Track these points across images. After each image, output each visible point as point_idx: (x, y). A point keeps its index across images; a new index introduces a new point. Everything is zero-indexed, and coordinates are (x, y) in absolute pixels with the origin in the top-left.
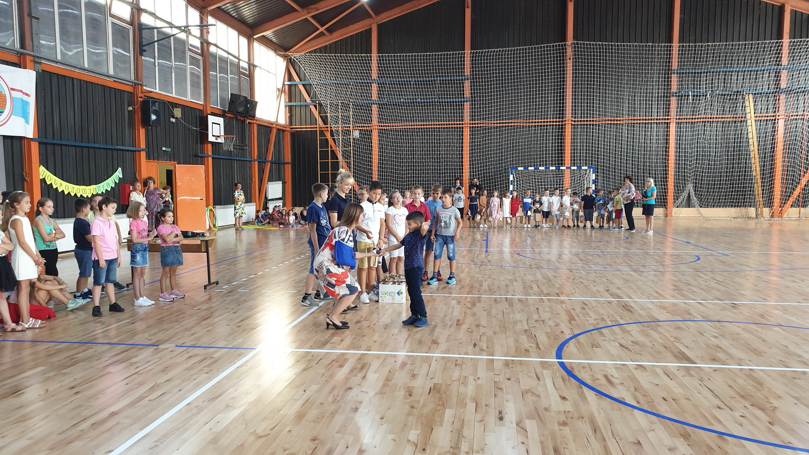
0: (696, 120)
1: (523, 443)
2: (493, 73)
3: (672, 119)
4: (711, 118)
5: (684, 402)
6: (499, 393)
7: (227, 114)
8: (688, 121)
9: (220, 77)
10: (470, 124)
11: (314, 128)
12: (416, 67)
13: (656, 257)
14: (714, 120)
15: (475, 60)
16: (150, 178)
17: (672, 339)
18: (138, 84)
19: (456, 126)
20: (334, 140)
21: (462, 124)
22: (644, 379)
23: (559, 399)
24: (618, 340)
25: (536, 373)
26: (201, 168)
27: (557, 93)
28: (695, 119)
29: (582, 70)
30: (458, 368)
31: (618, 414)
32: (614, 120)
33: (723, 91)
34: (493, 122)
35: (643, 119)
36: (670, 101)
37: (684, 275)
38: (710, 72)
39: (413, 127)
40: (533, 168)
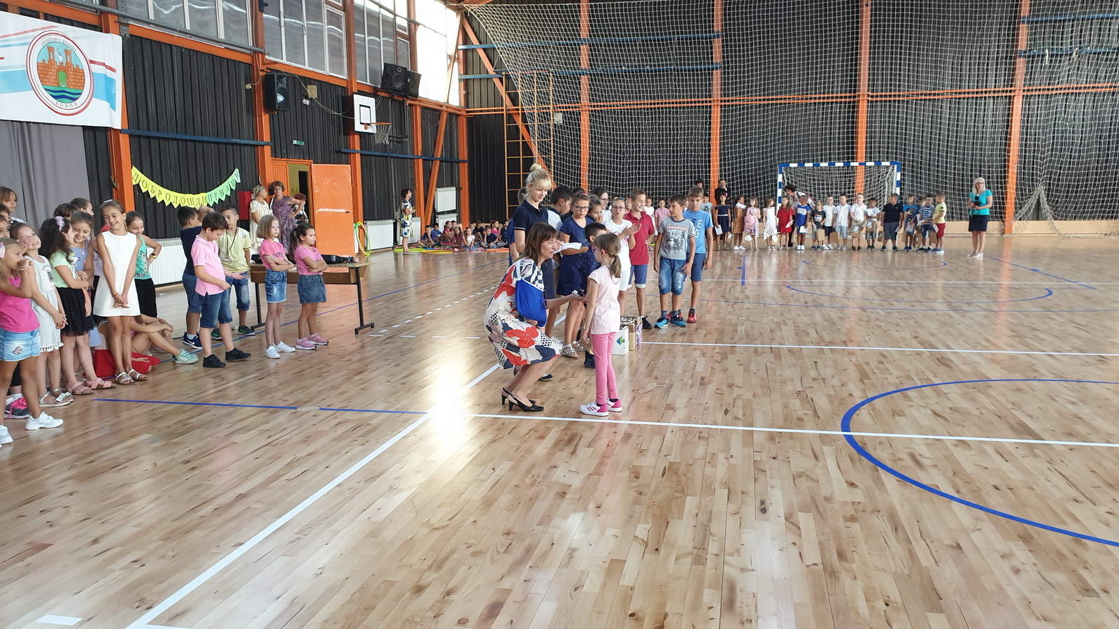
0: (1054, 92)
1: (795, 544)
2: (755, 28)
3: (1017, 91)
4: (1076, 88)
5: (1024, 492)
6: (761, 476)
7: (379, 93)
8: (1041, 93)
9: (369, 40)
10: (721, 101)
11: (499, 110)
12: (643, 20)
13: (987, 291)
14: (1082, 91)
15: (729, 9)
16: (277, 183)
17: (1009, 406)
18: (258, 52)
19: (701, 104)
20: (527, 127)
21: (710, 102)
22: (966, 460)
23: (845, 485)
24: (931, 407)
25: (813, 450)
26: (347, 168)
27: (847, 55)
28: (1053, 89)
29: (884, 21)
30: (703, 442)
31: (928, 507)
32: (930, 94)
33: (1096, 47)
34: (754, 98)
35: (973, 93)
36: (1015, 64)
37: (1027, 316)
38: (1078, 20)
39: (639, 107)
40: (810, 165)
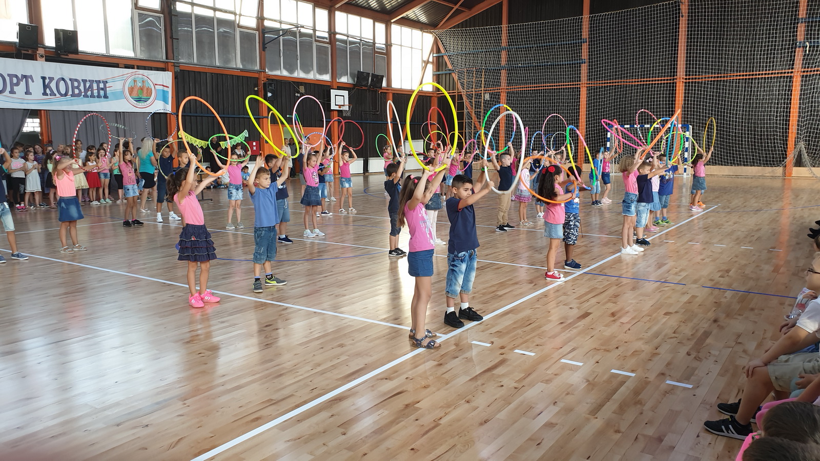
2: (609, 35)
3: (796, 72)
7: (356, 87)
10: (587, 84)
12: (540, 34)
15: (593, 24)
18: (261, 72)
19: (574, 86)
21: (580, 85)
27: (669, 51)
34: (608, 81)
36: (795, 52)
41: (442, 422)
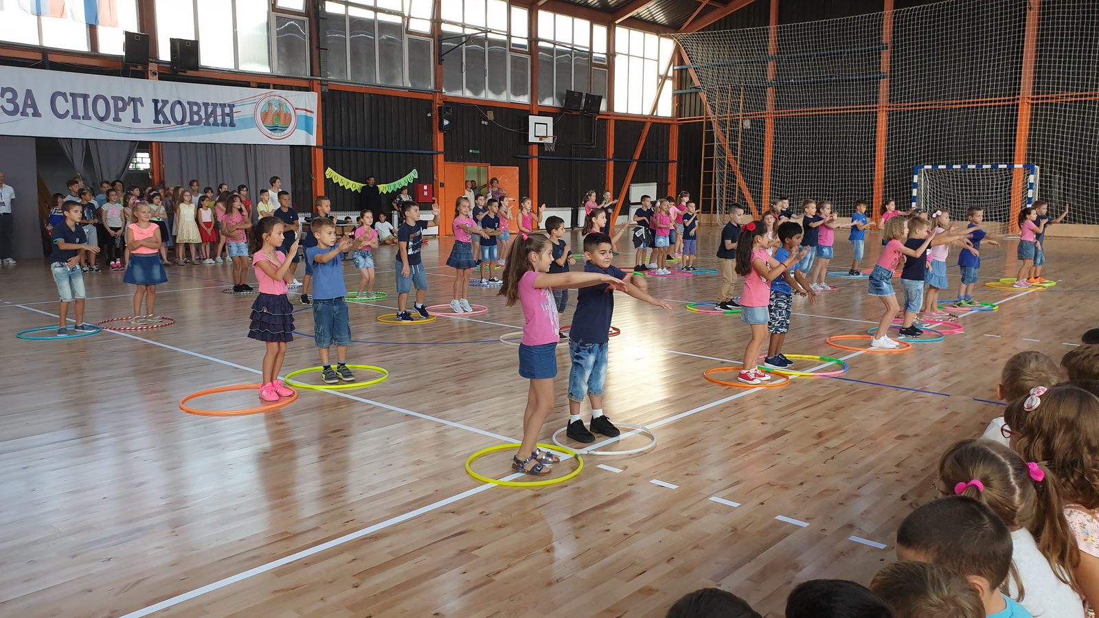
2: (921, 38)
7: (559, 113)
10: (886, 107)
11: (702, 118)
15: (898, 22)
18: (436, 92)
19: (868, 110)
21: (877, 108)
26: (513, 171)
41: (497, 578)
